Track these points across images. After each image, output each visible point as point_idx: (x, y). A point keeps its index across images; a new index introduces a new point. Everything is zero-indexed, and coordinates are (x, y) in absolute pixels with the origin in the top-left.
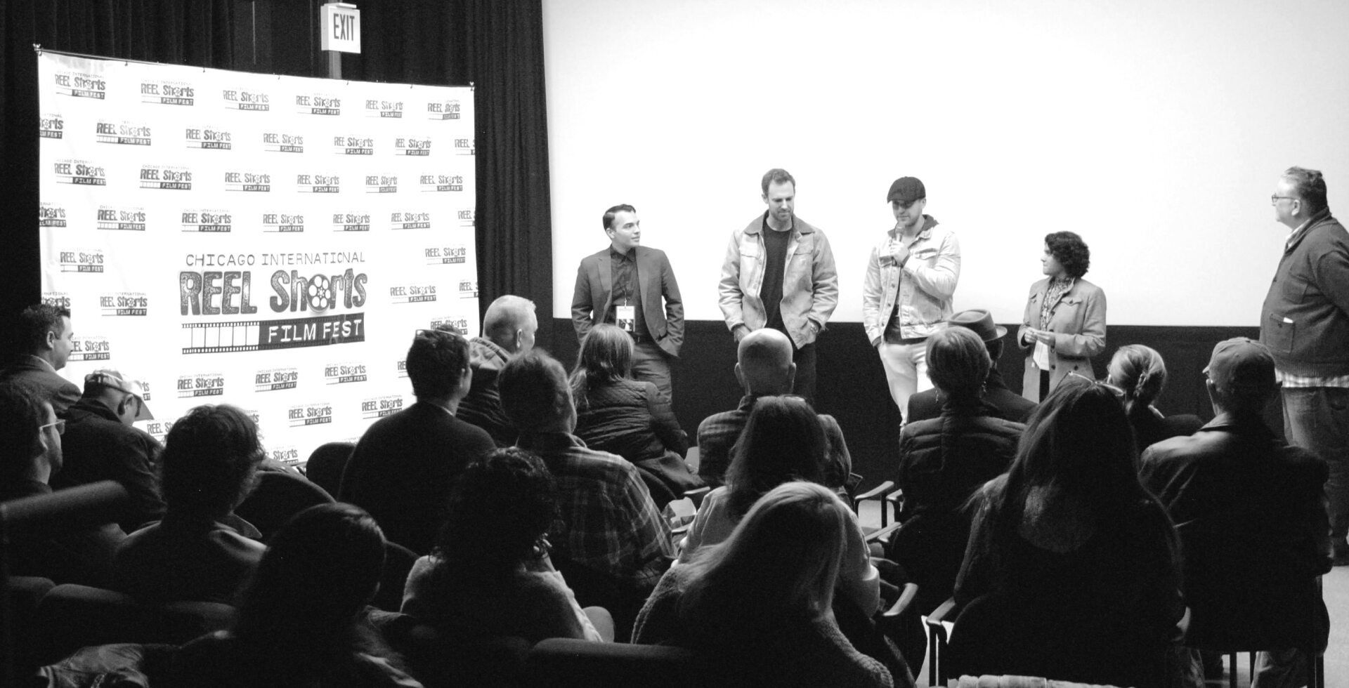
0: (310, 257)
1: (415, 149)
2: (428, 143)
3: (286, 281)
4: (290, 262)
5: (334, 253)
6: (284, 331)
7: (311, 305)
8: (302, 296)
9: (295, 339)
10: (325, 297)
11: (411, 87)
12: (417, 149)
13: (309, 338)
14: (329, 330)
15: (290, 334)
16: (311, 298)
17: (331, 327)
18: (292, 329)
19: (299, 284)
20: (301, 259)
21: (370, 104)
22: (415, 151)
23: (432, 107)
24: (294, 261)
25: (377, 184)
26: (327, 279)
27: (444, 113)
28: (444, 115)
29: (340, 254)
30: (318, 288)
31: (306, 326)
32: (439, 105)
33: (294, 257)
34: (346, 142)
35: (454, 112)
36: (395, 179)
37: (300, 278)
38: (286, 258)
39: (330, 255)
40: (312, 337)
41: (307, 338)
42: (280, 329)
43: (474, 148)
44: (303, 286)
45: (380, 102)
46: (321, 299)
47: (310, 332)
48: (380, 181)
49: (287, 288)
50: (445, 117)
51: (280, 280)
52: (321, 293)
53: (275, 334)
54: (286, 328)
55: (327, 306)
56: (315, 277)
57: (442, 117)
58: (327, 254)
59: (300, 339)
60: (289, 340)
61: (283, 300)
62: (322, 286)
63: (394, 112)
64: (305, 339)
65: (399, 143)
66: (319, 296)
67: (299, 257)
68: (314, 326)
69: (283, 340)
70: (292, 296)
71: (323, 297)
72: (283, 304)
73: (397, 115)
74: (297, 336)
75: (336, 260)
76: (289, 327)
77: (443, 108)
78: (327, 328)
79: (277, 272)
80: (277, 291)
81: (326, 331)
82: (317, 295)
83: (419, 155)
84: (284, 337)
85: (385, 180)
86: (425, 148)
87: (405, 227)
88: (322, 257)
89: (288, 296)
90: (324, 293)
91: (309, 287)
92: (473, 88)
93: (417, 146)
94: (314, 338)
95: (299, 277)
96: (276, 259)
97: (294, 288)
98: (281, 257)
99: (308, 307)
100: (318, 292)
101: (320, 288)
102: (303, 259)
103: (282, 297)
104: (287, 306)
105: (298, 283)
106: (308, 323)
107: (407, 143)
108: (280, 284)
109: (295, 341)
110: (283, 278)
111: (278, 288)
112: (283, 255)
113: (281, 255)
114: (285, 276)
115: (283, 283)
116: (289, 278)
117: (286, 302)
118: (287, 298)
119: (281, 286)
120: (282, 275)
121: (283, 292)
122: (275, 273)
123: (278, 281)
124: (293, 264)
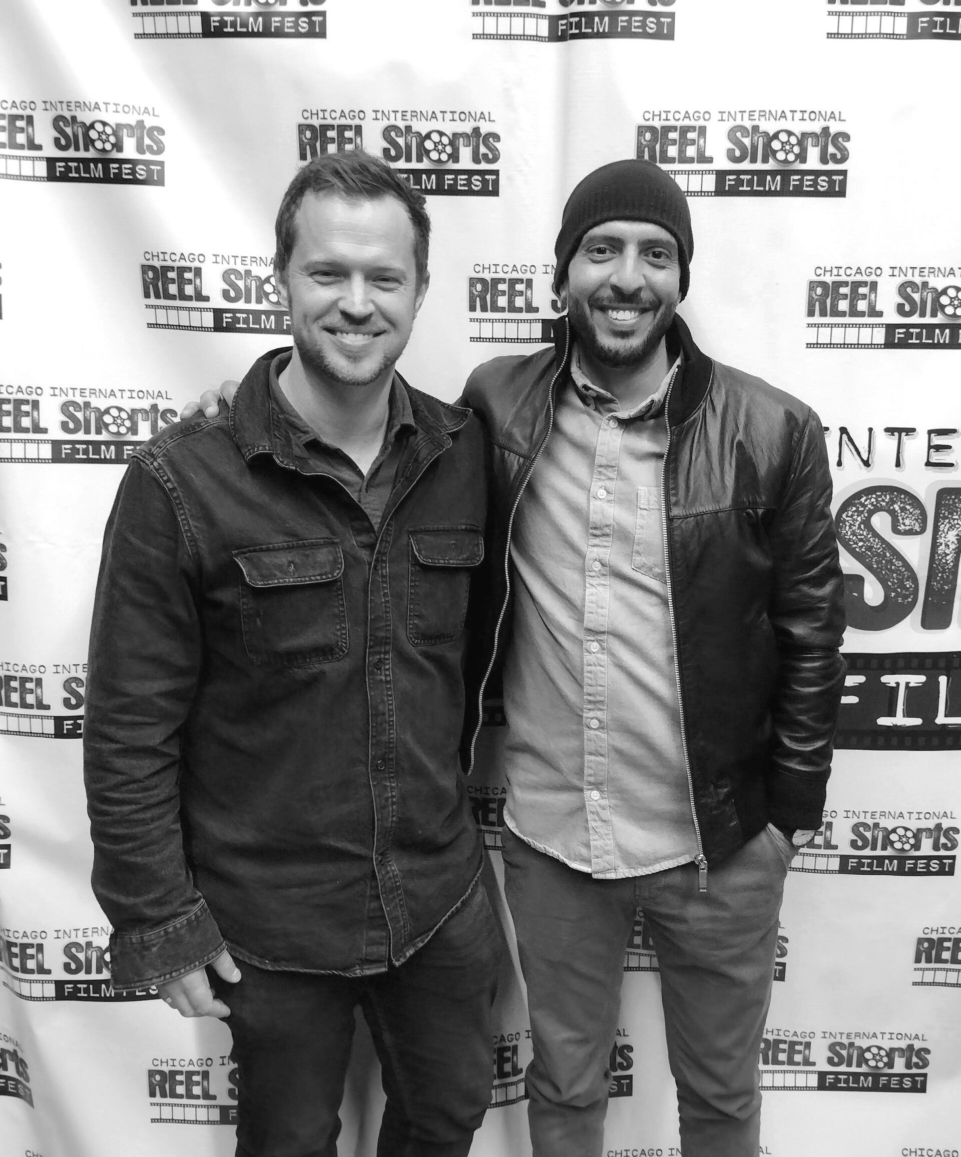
4: (939, 457)
6: (893, 691)
9: (942, 719)
15: (921, 702)
18: (931, 686)
42: (874, 682)
49: (913, 551)
53: (852, 700)
54: (902, 682)
60: (913, 721)
61: (887, 589)
70: (931, 577)
74: (949, 714)
76: (917, 680)
79: (870, 491)
84: (891, 713)
89: (913, 579)
96: (862, 444)
97: (947, 549)
98: (885, 445)
104: (905, 611)
108: (876, 535)
109: (944, 726)
110: (893, 513)
111: (870, 548)
112: (900, 431)
113: (890, 431)
114: (903, 509)
115: (895, 530)
116: (924, 514)
117: (906, 597)
118: (908, 584)
119: (883, 541)
120: (892, 502)
121: (890, 562)
122: (858, 495)
123: (867, 523)
124: (952, 465)
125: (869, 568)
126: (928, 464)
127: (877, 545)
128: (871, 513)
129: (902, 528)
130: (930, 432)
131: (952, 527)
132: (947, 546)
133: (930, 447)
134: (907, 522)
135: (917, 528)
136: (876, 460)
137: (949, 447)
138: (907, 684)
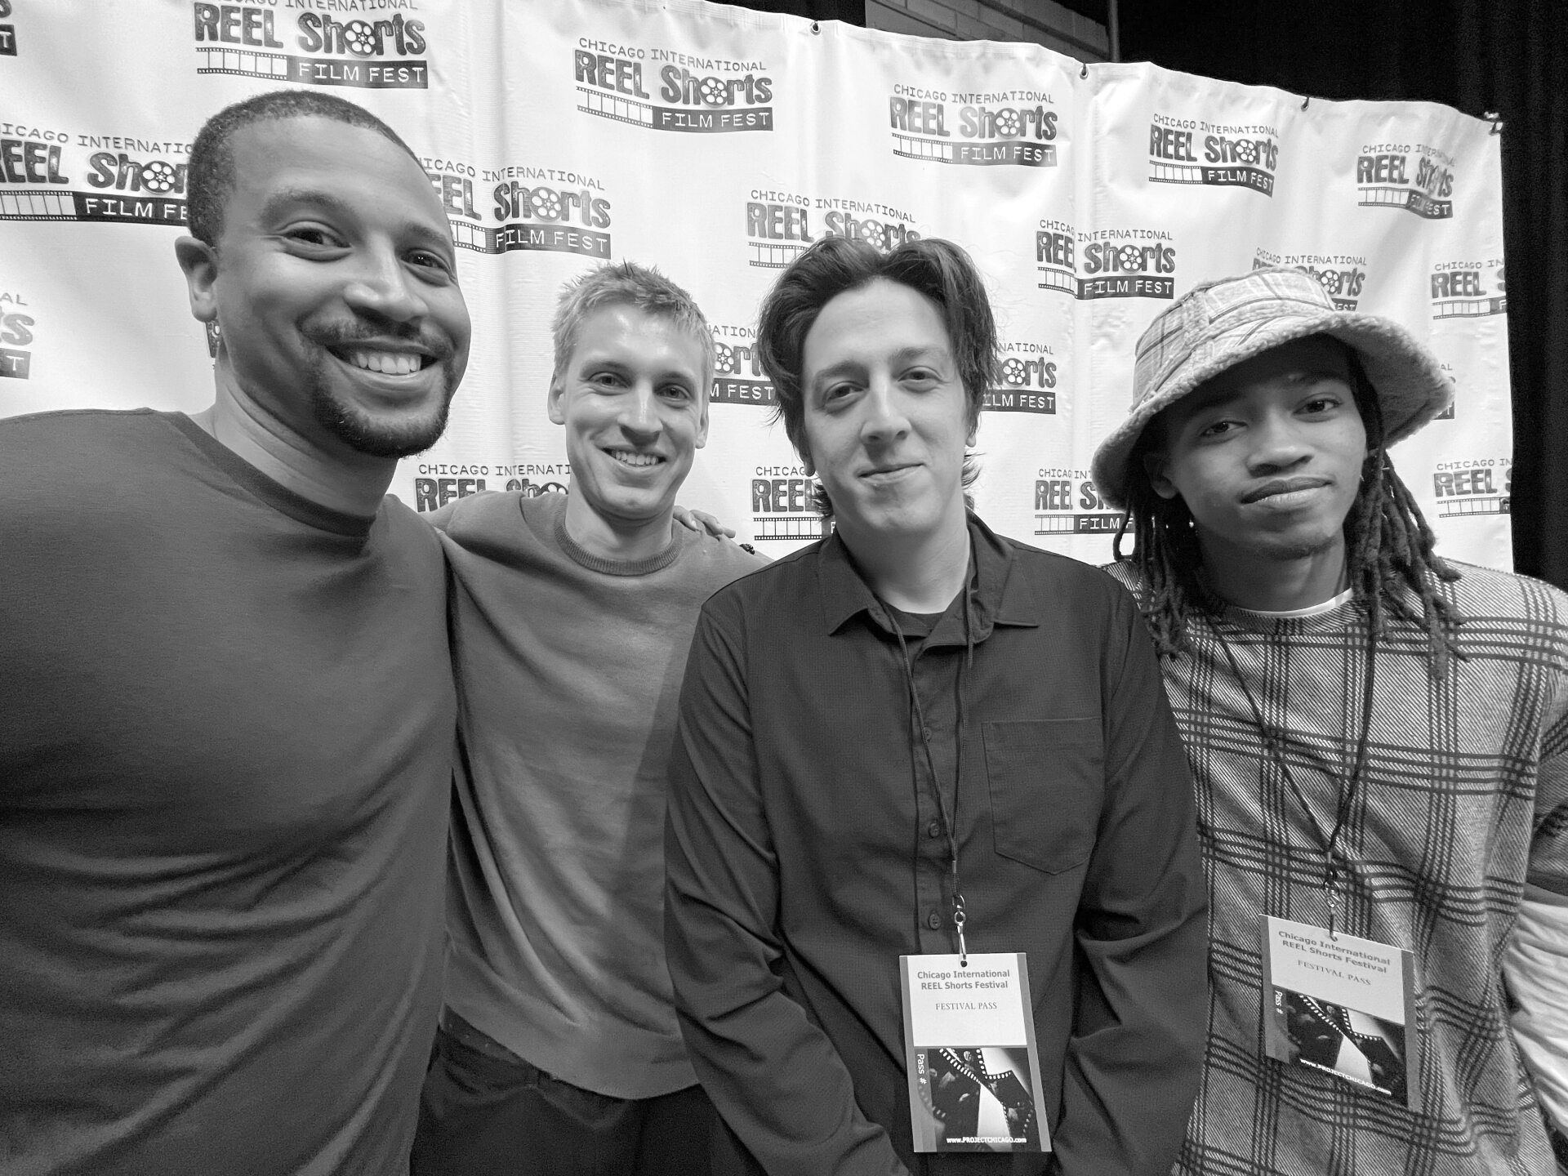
2: (1356, 278)
11: (1305, 105)
21: (1164, 142)
23: (1370, 169)
27: (1411, 187)
28: (1410, 194)
32: (1396, 161)
34: (1080, 259)
45: (1199, 136)
57: (1404, 200)
63: (1250, 170)
73: (1264, 184)
77: (1411, 171)
86: (1343, 295)
92: (1500, 129)
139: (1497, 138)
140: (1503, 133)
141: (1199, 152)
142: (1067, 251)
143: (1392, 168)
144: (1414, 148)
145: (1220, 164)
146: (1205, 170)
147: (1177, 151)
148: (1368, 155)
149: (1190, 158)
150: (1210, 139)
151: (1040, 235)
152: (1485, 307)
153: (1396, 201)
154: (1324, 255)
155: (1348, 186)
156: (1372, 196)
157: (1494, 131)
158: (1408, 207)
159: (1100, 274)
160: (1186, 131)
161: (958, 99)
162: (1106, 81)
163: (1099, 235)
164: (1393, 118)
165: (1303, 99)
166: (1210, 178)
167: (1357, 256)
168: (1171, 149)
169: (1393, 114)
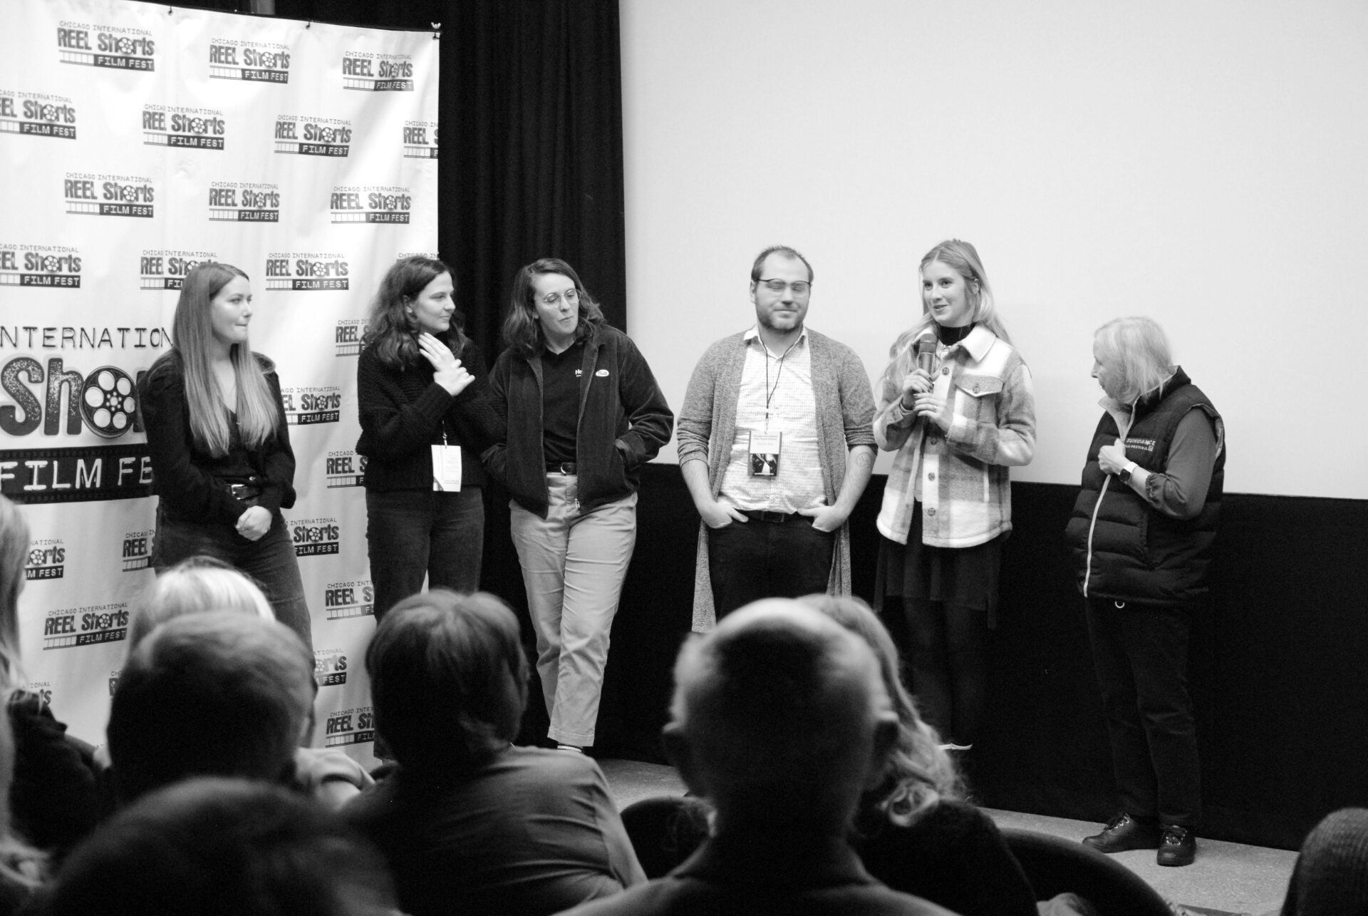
0: (90, 335)
1: (317, 142)
2: (345, 133)
3: (36, 377)
4: (48, 342)
5: (144, 330)
6: (31, 471)
7: (92, 423)
8: (70, 405)
9: (55, 485)
10: (122, 410)
11: (308, 26)
12: (322, 142)
13: (88, 485)
14: (130, 471)
15: (45, 476)
16: (90, 411)
17: (136, 466)
18: (50, 467)
19: (65, 386)
20: (71, 338)
21: (219, 54)
22: (318, 146)
23: (351, 66)
24: (57, 340)
25: (234, 205)
26: (125, 376)
27: (377, 77)
28: (376, 82)
29: (156, 330)
30: (105, 393)
31: (81, 463)
32: (365, 63)
33: (58, 335)
34: (168, 123)
35: (400, 77)
36: (274, 196)
37: (68, 373)
38: (38, 337)
39: (133, 331)
40: (93, 483)
41: (83, 485)
42: (22, 465)
43: (436, 146)
44: (74, 388)
45: (240, 49)
46: (113, 414)
47: (89, 474)
48: (239, 199)
49: (39, 391)
50: (379, 87)
51: (23, 376)
52: (114, 402)
53: (11, 476)
54: (36, 465)
55: (127, 427)
56: (98, 372)
57: (372, 86)
58: (127, 330)
59: (68, 486)
60: (43, 487)
61: (27, 413)
62: (115, 389)
63: (270, 72)
64: (78, 486)
65: (283, 129)
66: (109, 408)
67: (68, 334)
68: (98, 463)
69: (27, 488)
70: (48, 406)
71: (117, 410)
72: (27, 417)
73: (281, 77)
74: (59, 482)
75: (146, 341)
76: (43, 463)
77: (375, 69)
78: (125, 466)
79: (17, 360)
80: (13, 396)
81: (122, 471)
82: (103, 406)
83: (327, 154)
84: (31, 483)
85: (249, 198)
86: (338, 143)
87: (297, 286)
88: (116, 337)
89: (39, 407)
90: (121, 403)
91: (85, 390)
92: (438, 35)
93: (321, 137)
94: (98, 485)
95: (65, 371)
96: (12, 335)
97: (54, 391)
98: (24, 336)
99: (85, 427)
100: (106, 400)
101: (111, 392)
102: (77, 339)
103: (24, 408)
104: (36, 425)
105: (62, 382)
106: (83, 457)
107: (300, 132)
108: (21, 383)
109: (56, 489)
110: (28, 371)
111: (18, 391)
112: (30, 328)
113: (26, 328)
114: (33, 370)
115: (30, 381)
116: (43, 372)
117: (35, 417)
118: (37, 410)
119: (24, 387)
120: (28, 366)
121: (28, 398)
122: (11, 363)
123: (16, 377)
124: (54, 346)
125: (18, 401)
126: (44, 345)
127: (21, 389)
128: (18, 372)
129: (33, 379)
130: (44, 329)
131: (56, 379)
132: (54, 389)
133: (45, 337)
134: (35, 376)
135: (40, 379)
136: (20, 344)
137: (52, 337)
138: (38, 466)
139: (437, 42)
140: (441, 39)
141: (240, 58)
142: (161, 121)
143: (363, 67)
144: (376, 56)
145: (252, 67)
146: (243, 71)
147: (226, 58)
148: (349, 57)
149: (235, 63)
150: (247, 50)
151: (145, 113)
152: (428, 153)
153: (367, 87)
154: (324, 118)
155: (337, 75)
156: (351, 83)
157: (435, 37)
158: (376, 89)
159: (180, 133)
160: (232, 46)
161: (96, 28)
162: (183, 18)
163: (180, 110)
164: (362, 37)
165: (306, 23)
166: (246, 76)
167: (344, 120)
168: (223, 58)
169: (361, 34)
